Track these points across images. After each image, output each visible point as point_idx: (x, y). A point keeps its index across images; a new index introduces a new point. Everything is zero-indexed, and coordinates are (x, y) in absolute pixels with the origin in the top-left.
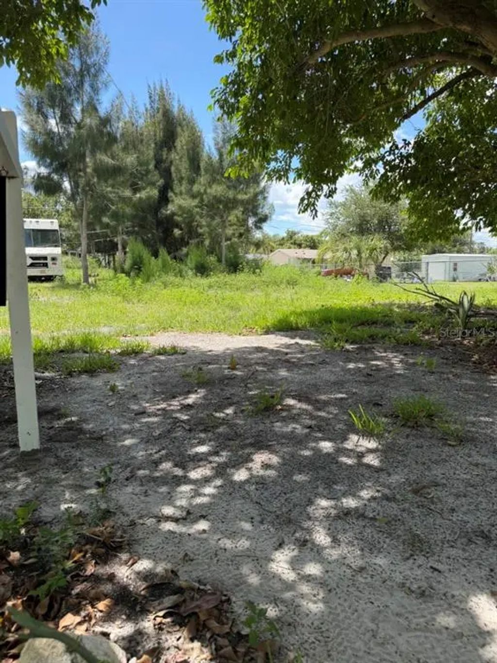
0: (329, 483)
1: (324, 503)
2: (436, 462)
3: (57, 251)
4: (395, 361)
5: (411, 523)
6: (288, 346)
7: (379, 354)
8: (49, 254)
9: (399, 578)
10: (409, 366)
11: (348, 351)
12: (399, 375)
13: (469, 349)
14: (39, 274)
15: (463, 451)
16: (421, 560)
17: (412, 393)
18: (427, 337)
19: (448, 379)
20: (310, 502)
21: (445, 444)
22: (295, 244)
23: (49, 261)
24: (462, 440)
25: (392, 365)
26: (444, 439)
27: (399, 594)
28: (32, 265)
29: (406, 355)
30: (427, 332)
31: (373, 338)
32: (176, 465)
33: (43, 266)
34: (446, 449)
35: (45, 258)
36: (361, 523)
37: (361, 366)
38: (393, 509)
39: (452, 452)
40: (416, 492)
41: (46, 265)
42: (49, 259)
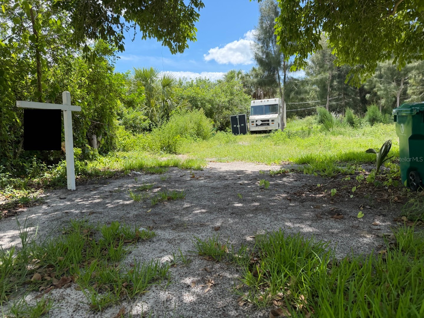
3: (275, 116)
8: (270, 118)
14: (265, 129)
33: (267, 125)
35: (268, 121)
42: (270, 121)
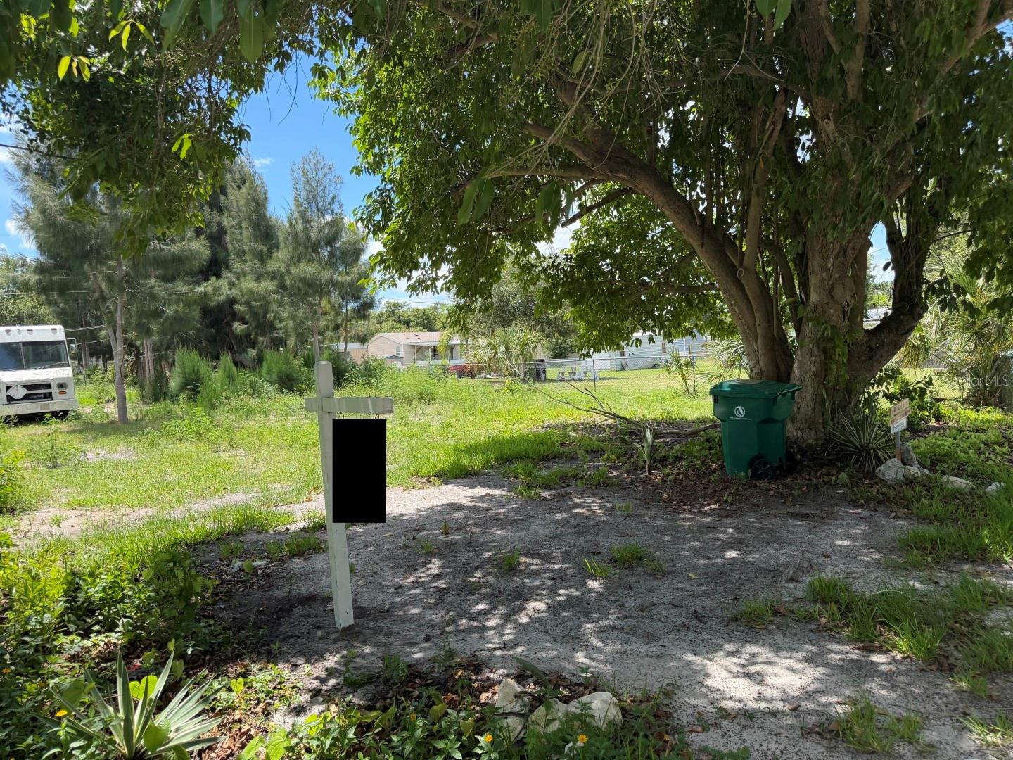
0: (587, 614)
1: (588, 626)
2: (651, 591)
3: (65, 373)
4: (595, 506)
5: (644, 627)
6: (481, 499)
7: (578, 501)
8: (53, 379)
9: (645, 652)
10: (610, 511)
11: (545, 499)
12: (604, 522)
13: (658, 486)
14: (39, 411)
15: (666, 581)
16: (654, 643)
17: (620, 539)
18: (615, 474)
19: (645, 521)
20: (580, 627)
21: (655, 578)
22: (400, 321)
23: (55, 390)
24: (665, 574)
25: (593, 512)
26: (653, 574)
27: (646, 659)
28: (26, 398)
29: (602, 498)
30: (613, 467)
31: (564, 479)
32: (470, 620)
33: (45, 397)
34: (656, 581)
35: (48, 386)
36: (615, 632)
37: (565, 515)
38: (631, 622)
39: (660, 583)
40: (643, 611)
41: (49, 396)
42: (54, 386)
